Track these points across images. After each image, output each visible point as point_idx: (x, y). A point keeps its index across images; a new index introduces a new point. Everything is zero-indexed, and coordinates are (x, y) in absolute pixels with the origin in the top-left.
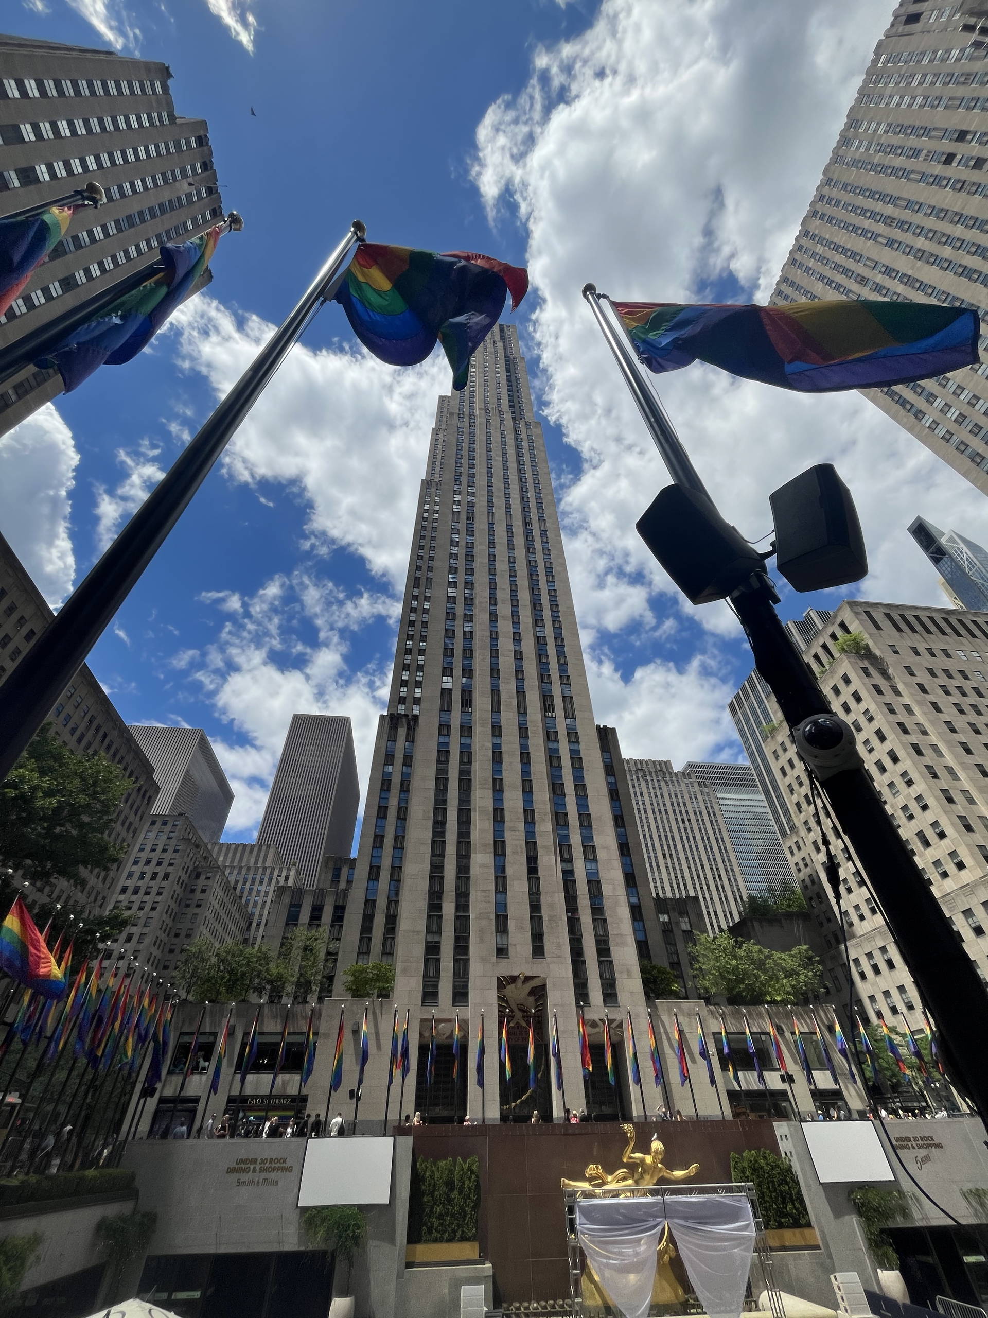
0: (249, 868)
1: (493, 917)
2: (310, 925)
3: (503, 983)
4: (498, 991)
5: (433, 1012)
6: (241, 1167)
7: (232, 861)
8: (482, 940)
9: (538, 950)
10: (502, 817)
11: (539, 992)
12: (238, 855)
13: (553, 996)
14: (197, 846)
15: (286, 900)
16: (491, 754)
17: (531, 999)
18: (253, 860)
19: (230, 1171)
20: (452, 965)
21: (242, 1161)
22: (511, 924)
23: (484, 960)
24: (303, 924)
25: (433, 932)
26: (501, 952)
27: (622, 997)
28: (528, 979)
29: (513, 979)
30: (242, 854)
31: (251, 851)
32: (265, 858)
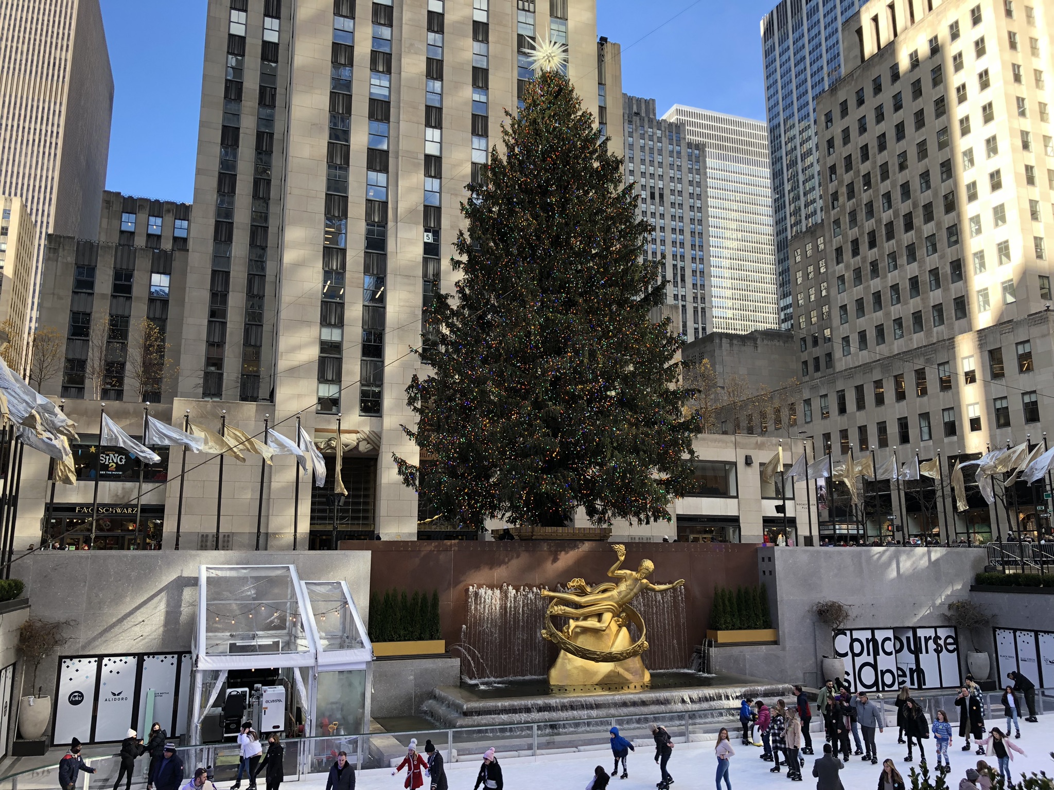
2: (113, 296)
5: (334, 422)
8: (402, 340)
15: (69, 257)
16: (424, 65)
20: (359, 368)
24: (103, 296)
25: (329, 325)
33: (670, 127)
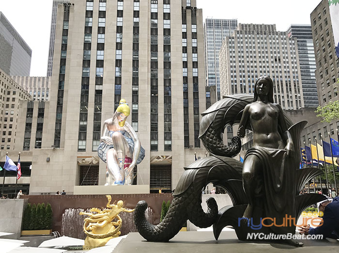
0: (39, 89)
2: (38, 117)
5: (83, 154)
7: (31, 85)
15: (25, 106)
20: (92, 135)
24: (35, 117)
27: (174, 147)
30: (35, 82)
31: (39, 80)
32: (47, 83)
33: (282, 33)
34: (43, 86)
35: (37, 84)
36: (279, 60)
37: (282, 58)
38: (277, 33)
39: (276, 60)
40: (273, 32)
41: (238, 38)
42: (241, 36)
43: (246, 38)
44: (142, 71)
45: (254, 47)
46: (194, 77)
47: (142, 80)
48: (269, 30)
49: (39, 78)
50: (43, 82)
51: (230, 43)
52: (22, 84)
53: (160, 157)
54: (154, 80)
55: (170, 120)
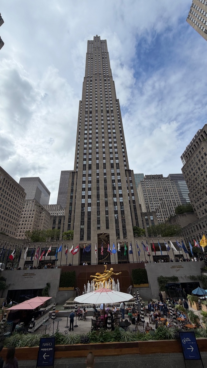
0: (54, 210)
1: (96, 221)
3: (99, 235)
4: (98, 237)
5: (83, 242)
6: (26, 274)
7: (50, 209)
8: (94, 226)
9: (107, 228)
10: (99, 196)
11: (108, 236)
12: (51, 207)
13: (111, 237)
14: (40, 206)
15: (53, 219)
16: (96, 181)
17: (106, 238)
18: (55, 208)
19: (23, 275)
20: (87, 232)
21: (25, 274)
22: (101, 222)
23: (94, 230)
24: (57, 224)
25: (82, 225)
26: (99, 228)
27: (128, 237)
28: (105, 234)
29: (102, 234)
30: (52, 207)
31: (54, 206)
32: (58, 207)
33: (166, 178)
34: (56, 208)
35: (53, 208)
36: (167, 190)
37: (168, 189)
38: (164, 178)
39: (165, 190)
40: (162, 178)
41: (146, 181)
42: (147, 180)
43: (150, 181)
44: (109, 199)
45: (154, 185)
46: (133, 200)
47: (109, 203)
48: (160, 177)
49: (54, 205)
50: (56, 207)
51: (142, 184)
52: (46, 208)
53: (122, 242)
54: (115, 203)
55: (125, 223)
